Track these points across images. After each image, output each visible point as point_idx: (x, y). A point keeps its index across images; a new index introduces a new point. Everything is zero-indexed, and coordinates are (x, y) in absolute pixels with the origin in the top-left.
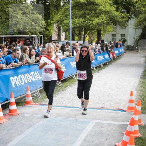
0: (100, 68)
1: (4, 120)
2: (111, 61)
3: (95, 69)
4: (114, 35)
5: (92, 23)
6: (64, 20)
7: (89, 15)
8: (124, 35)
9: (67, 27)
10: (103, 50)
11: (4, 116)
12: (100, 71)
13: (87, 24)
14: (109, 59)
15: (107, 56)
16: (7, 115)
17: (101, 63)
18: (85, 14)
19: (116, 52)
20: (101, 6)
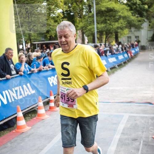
0: (121, 66)
1: (47, 116)
2: (130, 59)
3: (117, 67)
4: (129, 37)
5: (112, 28)
6: (88, 26)
7: (109, 20)
8: (138, 37)
9: (91, 32)
10: (122, 50)
11: (46, 112)
12: (121, 69)
13: (108, 28)
14: (128, 58)
15: (126, 55)
16: (48, 111)
17: (121, 62)
18: (106, 20)
19: (133, 51)
20: (120, 12)
